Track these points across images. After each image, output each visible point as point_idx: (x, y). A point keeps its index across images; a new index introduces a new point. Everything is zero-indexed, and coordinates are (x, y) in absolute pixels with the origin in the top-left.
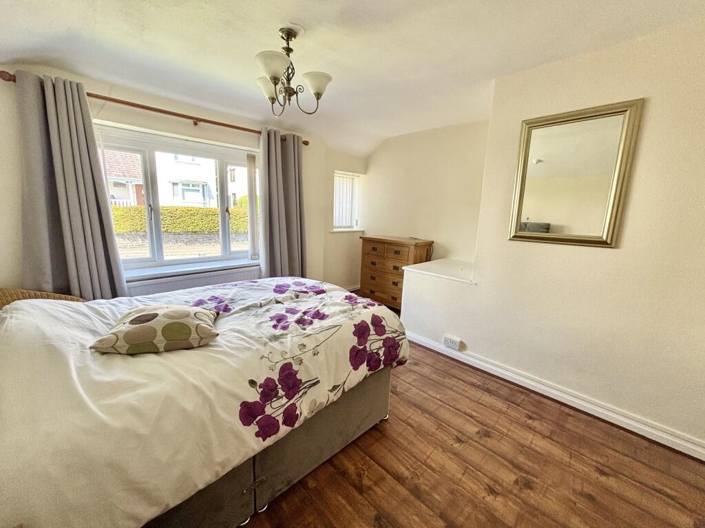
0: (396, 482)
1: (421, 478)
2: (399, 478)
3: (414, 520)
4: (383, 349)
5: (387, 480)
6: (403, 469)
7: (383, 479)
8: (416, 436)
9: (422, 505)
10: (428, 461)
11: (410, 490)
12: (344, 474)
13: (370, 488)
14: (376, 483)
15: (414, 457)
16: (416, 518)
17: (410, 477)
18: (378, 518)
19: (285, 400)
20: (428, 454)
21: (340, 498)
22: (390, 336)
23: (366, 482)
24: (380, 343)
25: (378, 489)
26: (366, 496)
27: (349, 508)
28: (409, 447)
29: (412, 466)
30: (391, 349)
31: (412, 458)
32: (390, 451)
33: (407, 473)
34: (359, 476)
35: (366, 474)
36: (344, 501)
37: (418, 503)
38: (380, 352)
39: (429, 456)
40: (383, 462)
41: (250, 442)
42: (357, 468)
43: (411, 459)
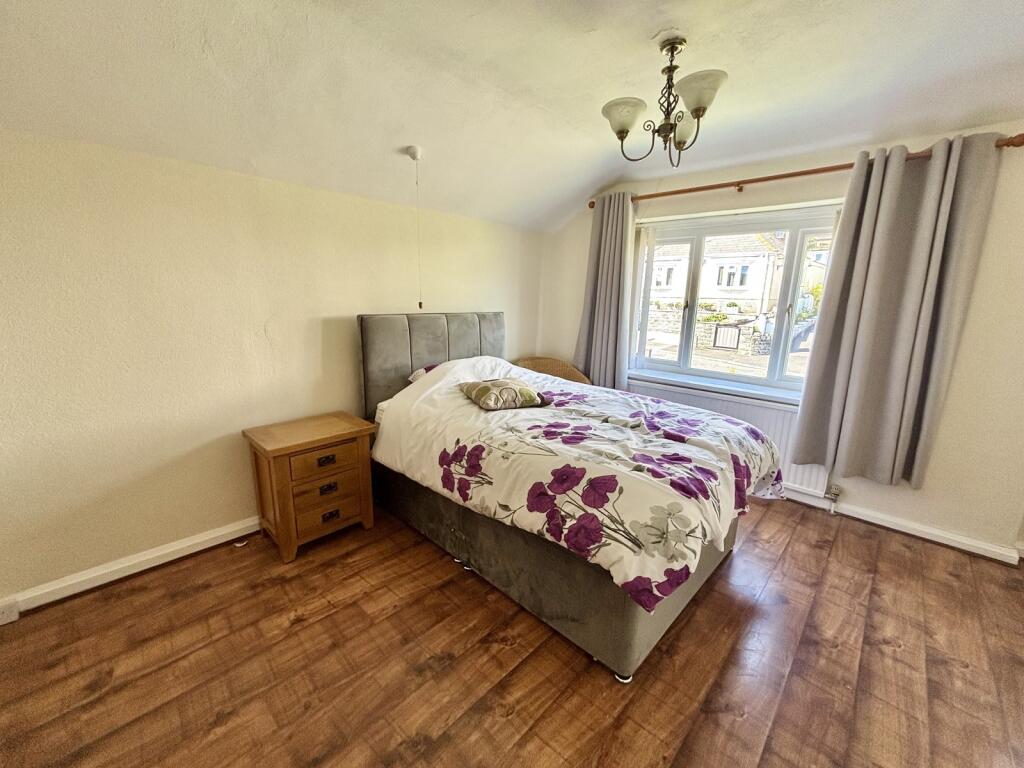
0: (496, 682)
1: (504, 720)
2: (502, 687)
3: (445, 696)
4: (574, 522)
5: (498, 672)
6: (517, 694)
7: (500, 665)
8: (590, 728)
9: (461, 712)
10: (537, 741)
11: (484, 698)
12: (506, 624)
13: (487, 650)
14: (494, 657)
15: (543, 717)
16: (446, 700)
17: (504, 702)
18: (451, 657)
19: (463, 471)
20: (551, 743)
21: (475, 622)
22: (601, 517)
23: (495, 647)
24: (579, 513)
25: (485, 660)
26: (477, 646)
27: (464, 630)
28: (562, 712)
29: (524, 709)
30: (583, 531)
31: (541, 711)
32: (548, 680)
33: (510, 699)
34: (504, 640)
35: (507, 648)
36: (471, 625)
37: (465, 706)
38: (568, 520)
39: (547, 744)
40: (528, 669)
41: (430, 476)
42: (514, 638)
43: (537, 710)
